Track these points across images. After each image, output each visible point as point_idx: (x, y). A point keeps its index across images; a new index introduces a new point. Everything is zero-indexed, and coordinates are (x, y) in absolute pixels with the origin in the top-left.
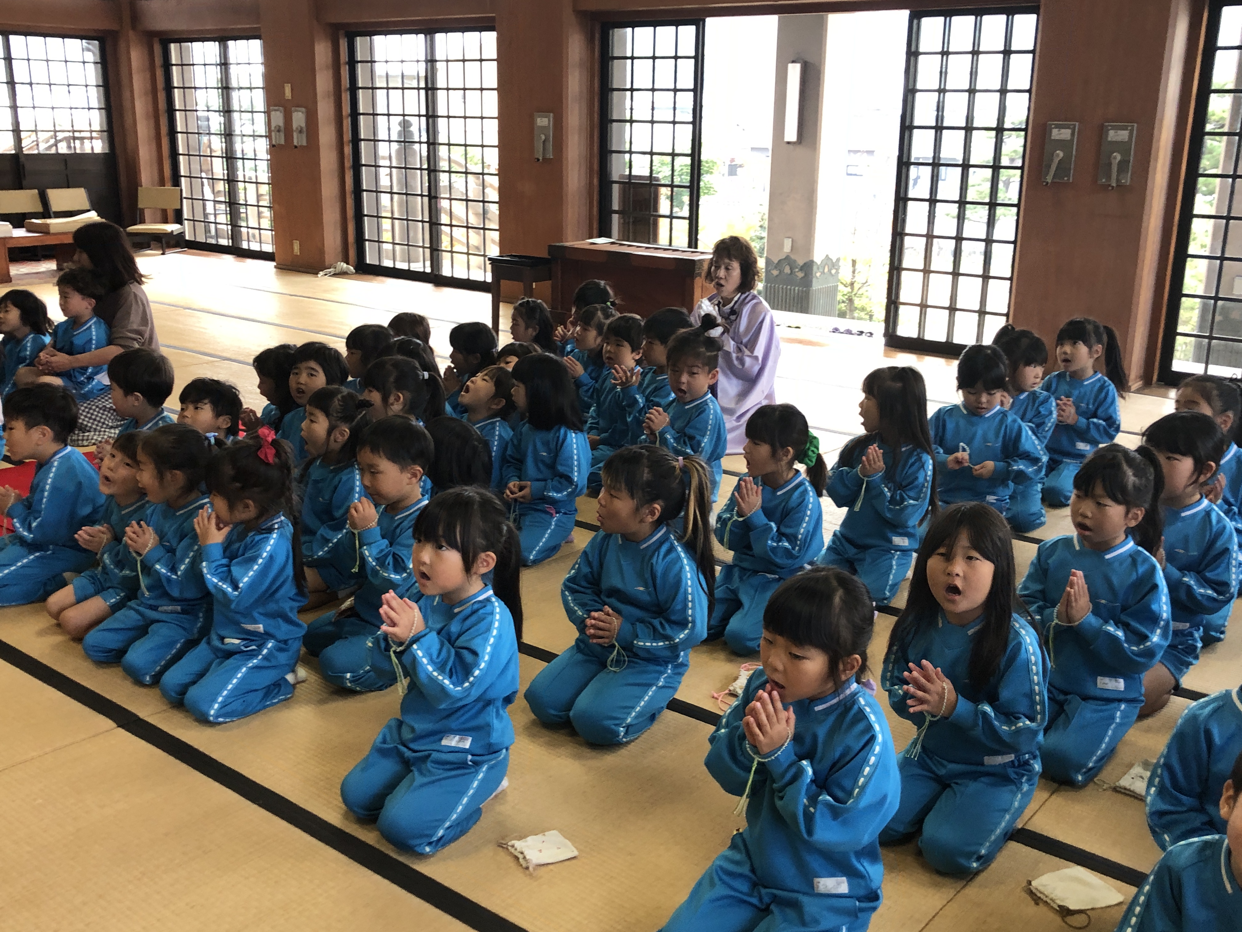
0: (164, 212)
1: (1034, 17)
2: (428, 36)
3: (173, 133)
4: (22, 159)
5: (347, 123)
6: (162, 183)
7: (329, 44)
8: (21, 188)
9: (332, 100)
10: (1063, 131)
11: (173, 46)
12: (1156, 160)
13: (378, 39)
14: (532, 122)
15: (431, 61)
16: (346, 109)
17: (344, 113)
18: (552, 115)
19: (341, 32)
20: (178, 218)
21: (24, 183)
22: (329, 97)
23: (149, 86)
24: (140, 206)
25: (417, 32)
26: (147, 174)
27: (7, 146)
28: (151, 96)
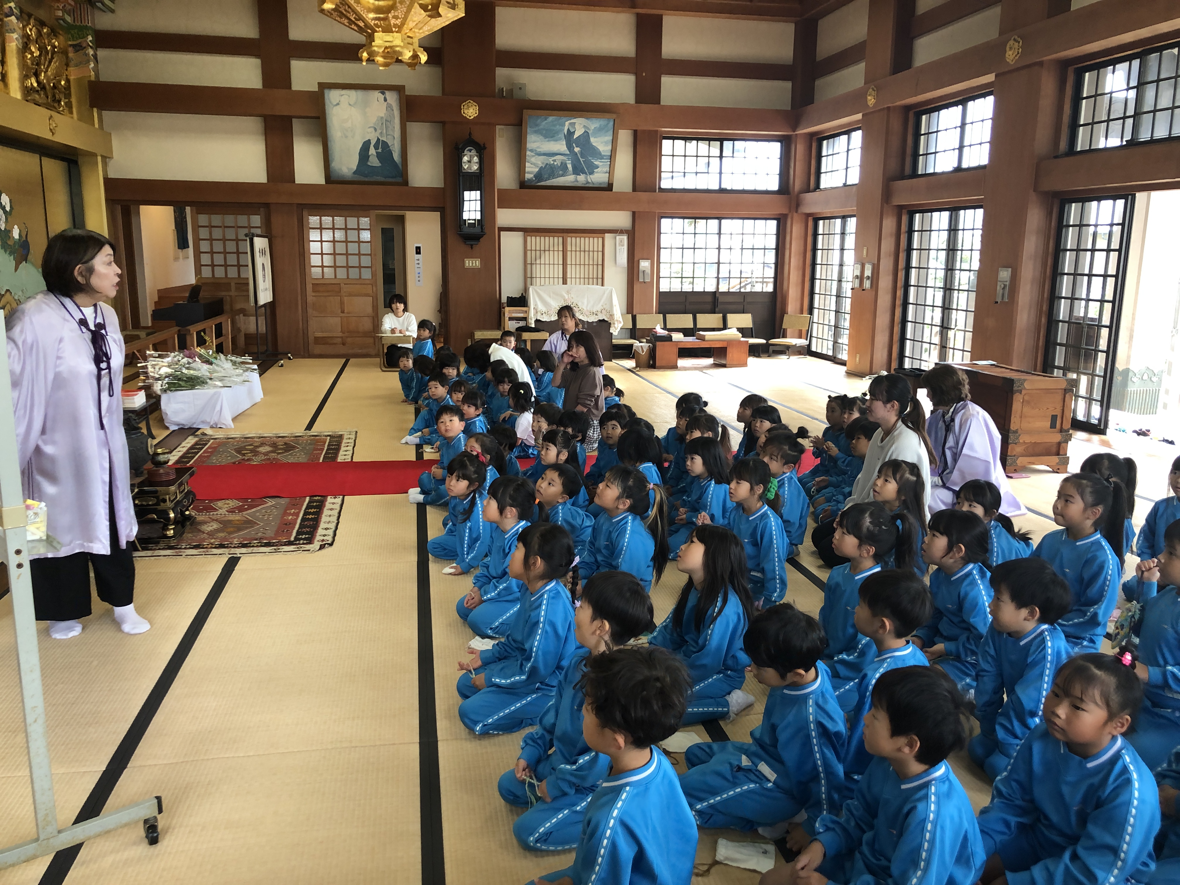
0: (800, 331)
2: (954, 213)
3: (813, 279)
4: (717, 296)
6: (801, 312)
7: (894, 219)
8: (715, 313)
9: (892, 257)
11: (821, 222)
14: (997, 275)
16: (902, 264)
17: (900, 267)
18: (1010, 269)
19: (905, 211)
20: (808, 335)
21: (716, 310)
22: (890, 256)
23: (802, 248)
24: (784, 326)
26: (792, 306)
27: (711, 288)
28: (802, 255)
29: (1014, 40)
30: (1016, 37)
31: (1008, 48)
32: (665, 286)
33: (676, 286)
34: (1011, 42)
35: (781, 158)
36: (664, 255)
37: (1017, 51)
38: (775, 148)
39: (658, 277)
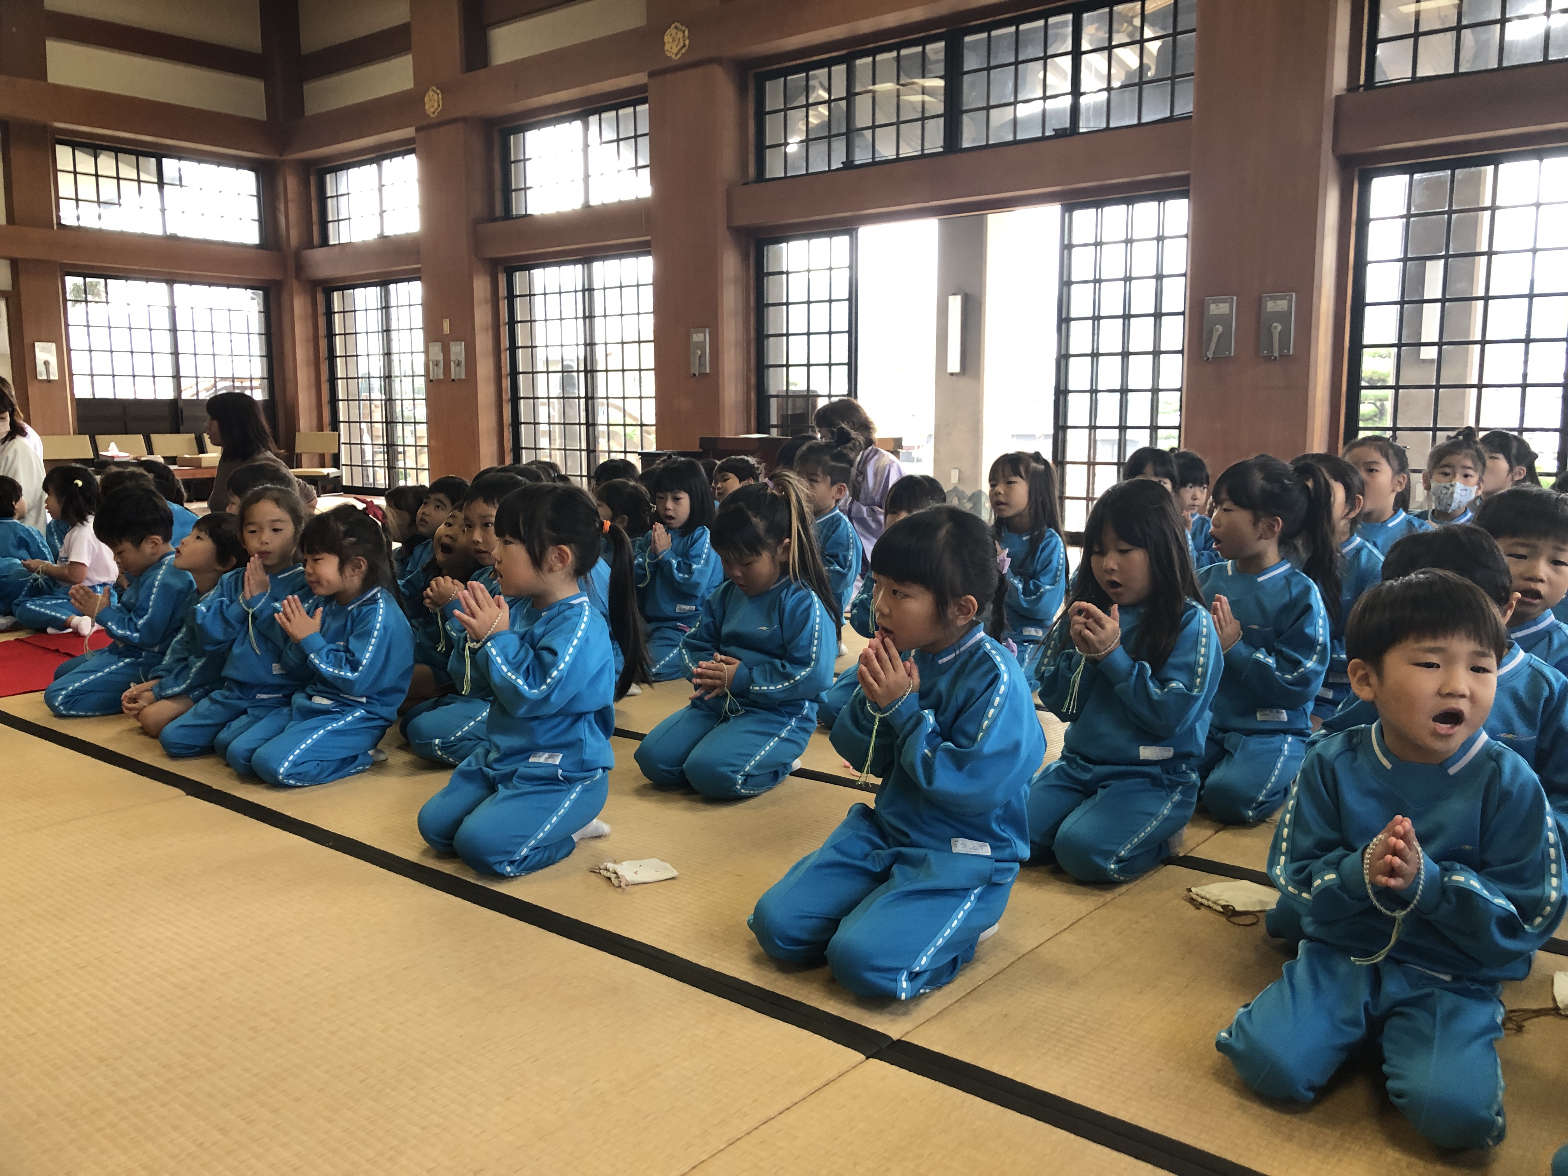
0: (322, 456)
1: (1186, 201)
2: (586, 266)
3: (333, 379)
4: (180, 405)
5: (506, 357)
6: (321, 428)
7: (488, 279)
8: (178, 432)
9: (490, 333)
10: (1221, 305)
11: (335, 294)
12: (1318, 329)
13: (537, 273)
14: (688, 337)
15: (588, 290)
16: (505, 343)
17: (502, 347)
18: (707, 330)
19: (500, 268)
20: (336, 462)
21: (182, 428)
22: (487, 330)
24: (297, 451)
25: (574, 262)
26: (305, 420)
27: (166, 392)
28: (312, 344)
29: (676, 27)
30: (678, 25)
31: (667, 38)
32: (82, 391)
33: (104, 392)
34: (672, 31)
35: (258, 196)
36: (77, 337)
37: (682, 41)
38: (247, 180)
39: (71, 375)
